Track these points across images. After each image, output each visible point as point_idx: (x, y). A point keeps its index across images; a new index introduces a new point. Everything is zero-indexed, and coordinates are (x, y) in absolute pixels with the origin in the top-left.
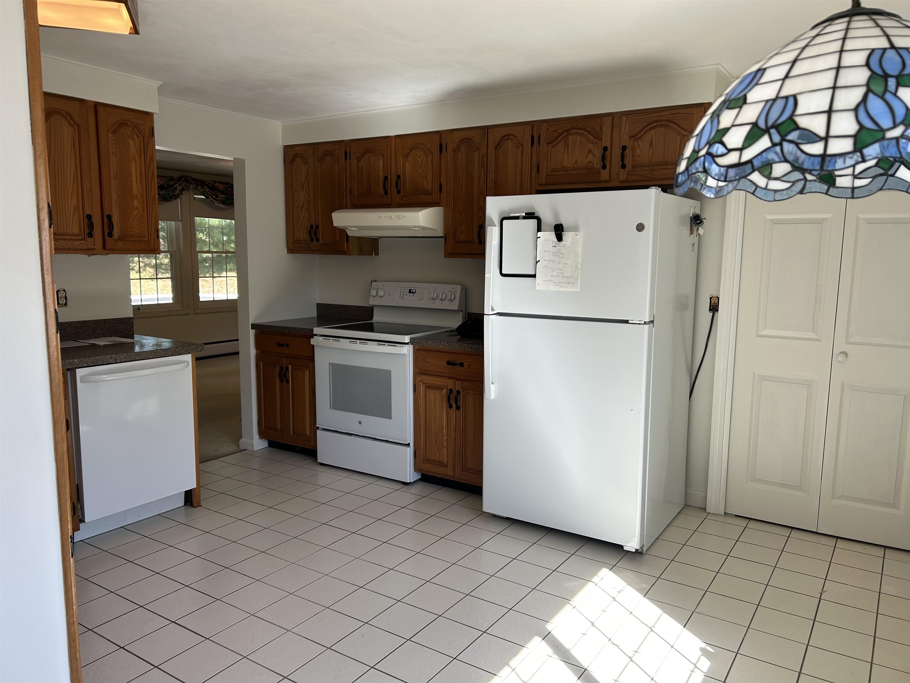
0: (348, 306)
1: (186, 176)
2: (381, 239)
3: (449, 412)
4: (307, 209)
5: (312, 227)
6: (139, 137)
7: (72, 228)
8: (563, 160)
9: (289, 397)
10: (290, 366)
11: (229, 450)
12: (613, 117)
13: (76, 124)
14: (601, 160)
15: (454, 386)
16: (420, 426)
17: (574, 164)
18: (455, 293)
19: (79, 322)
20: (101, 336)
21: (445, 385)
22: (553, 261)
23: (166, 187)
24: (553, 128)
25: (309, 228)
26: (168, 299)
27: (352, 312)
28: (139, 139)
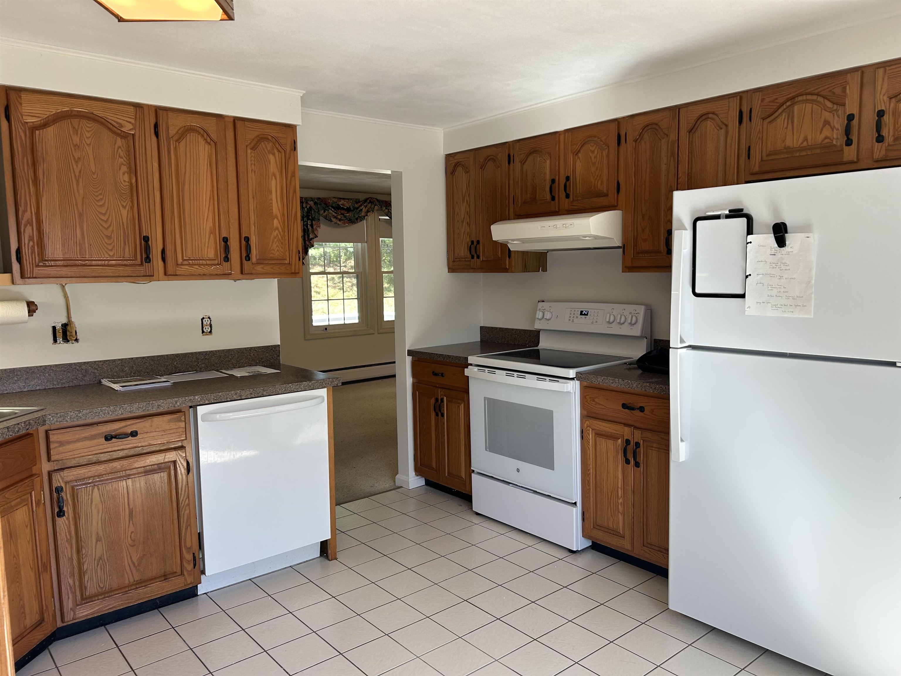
0: (513, 329)
1: (371, 198)
2: (549, 252)
3: (625, 469)
4: (467, 223)
5: (472, 242)
6: (280, 152)
7: (207, 252)
8: (785, 139)
9: (444, 433)
10: (445, 398)
11: (385, 486)
12: (863, 73)
13: (212, 140)
14: (844, 133)
15: (631, 436)
16: (589, 482)
17: (802, 143)
18: (637, 315)
19: (223, 350)
20: (246, 365)
21: (620, 434)
22: (772, 276)
23: (352, 209)
24: (772, 97)
25: (470, 244)
26: (354, 318)
27: (516, 336)
28: (280, 154)
